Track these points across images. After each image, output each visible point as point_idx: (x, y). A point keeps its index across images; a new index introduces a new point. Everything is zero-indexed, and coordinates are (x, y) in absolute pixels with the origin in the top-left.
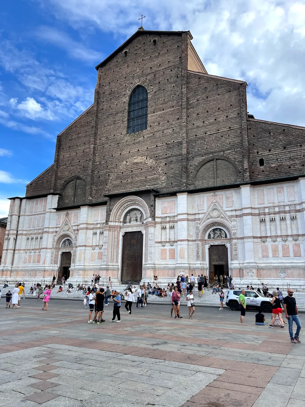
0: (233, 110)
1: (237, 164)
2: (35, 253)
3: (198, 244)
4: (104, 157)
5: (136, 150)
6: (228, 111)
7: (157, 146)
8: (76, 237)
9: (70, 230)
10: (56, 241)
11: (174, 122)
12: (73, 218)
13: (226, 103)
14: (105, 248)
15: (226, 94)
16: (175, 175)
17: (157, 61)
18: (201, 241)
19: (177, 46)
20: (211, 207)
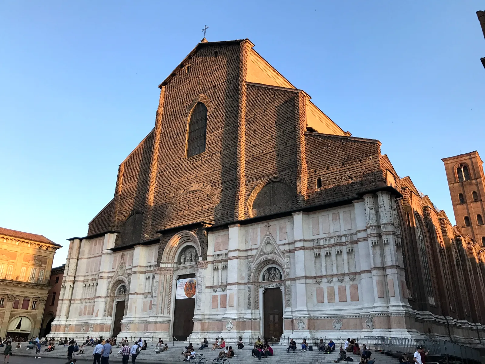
0: (290, 123)
1: (293, 186)
2: (90, 303)
3: (249, 288)
4: (163, 186)
5: (193, 176)
6: (284, 125)
7: (214, 170)
8: (129, 283)
9: (125, 275)
10: (110, 289)
11: (232, 141)
12: (128, 261)
13: (282, 117)
14: (155, 296)
15: (283, 106)
16: (231, 203)
17: (217, 74)
18: (253, 283)
19: (236, 56)
20: (265, 240)
